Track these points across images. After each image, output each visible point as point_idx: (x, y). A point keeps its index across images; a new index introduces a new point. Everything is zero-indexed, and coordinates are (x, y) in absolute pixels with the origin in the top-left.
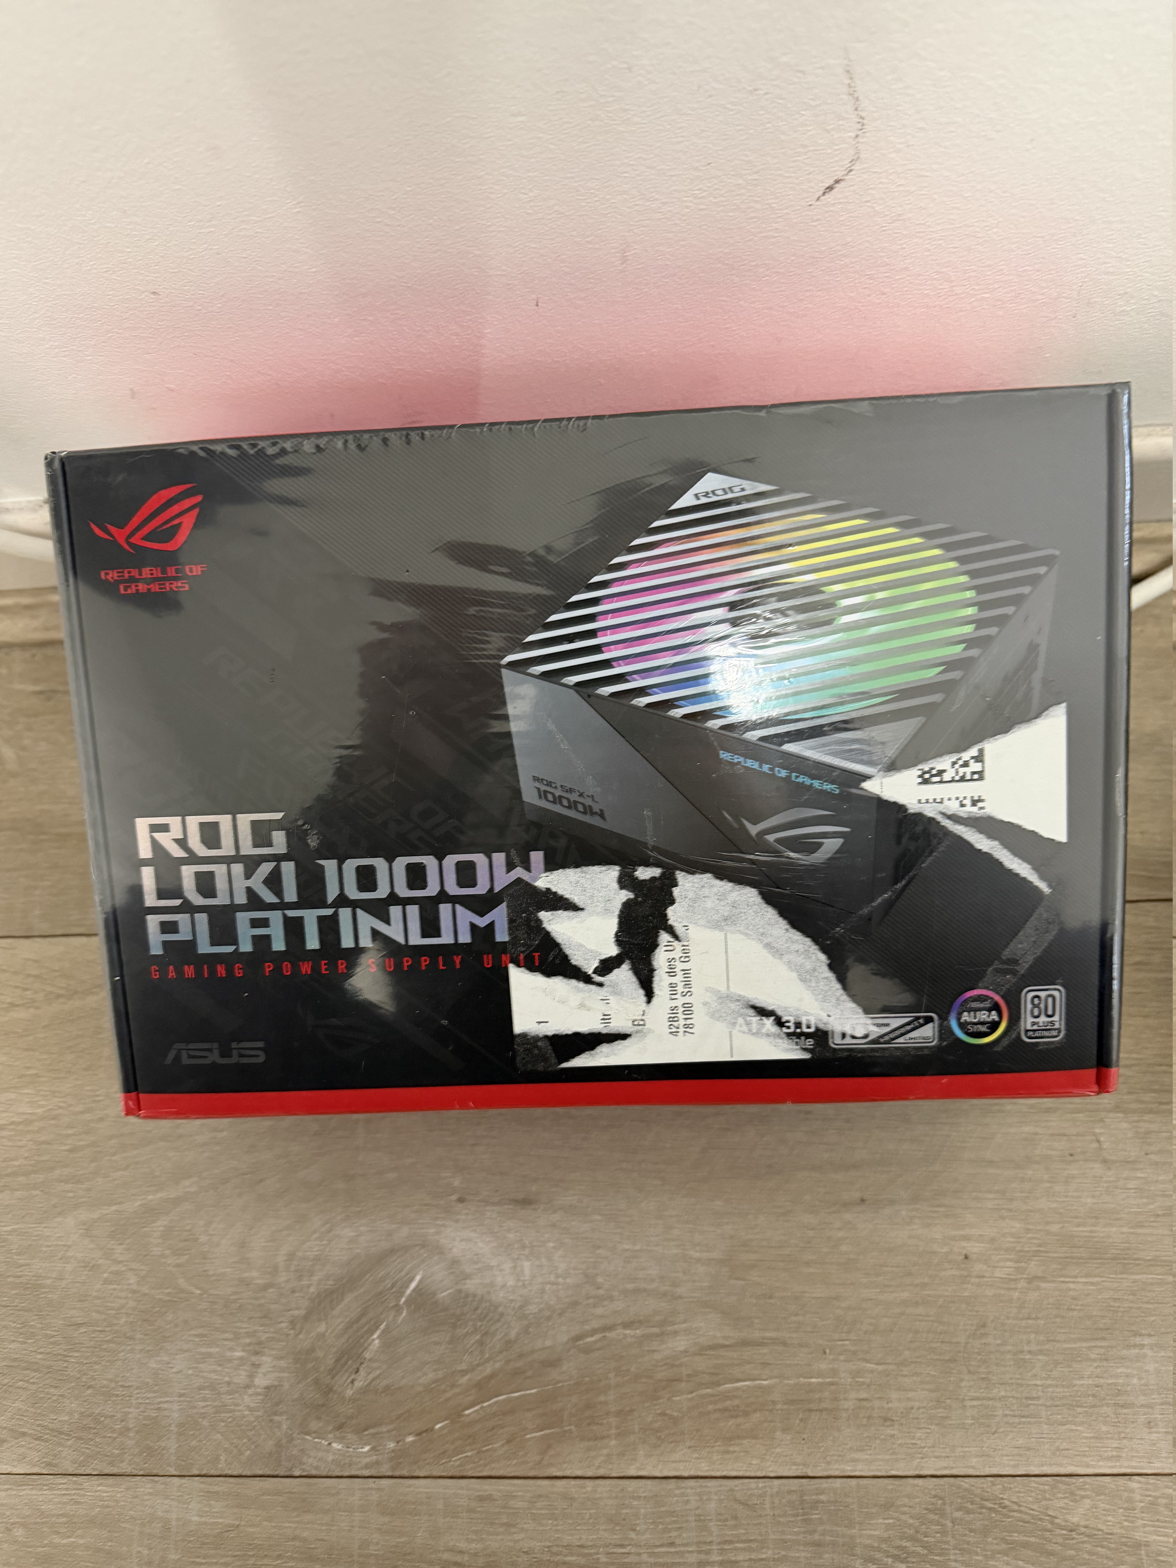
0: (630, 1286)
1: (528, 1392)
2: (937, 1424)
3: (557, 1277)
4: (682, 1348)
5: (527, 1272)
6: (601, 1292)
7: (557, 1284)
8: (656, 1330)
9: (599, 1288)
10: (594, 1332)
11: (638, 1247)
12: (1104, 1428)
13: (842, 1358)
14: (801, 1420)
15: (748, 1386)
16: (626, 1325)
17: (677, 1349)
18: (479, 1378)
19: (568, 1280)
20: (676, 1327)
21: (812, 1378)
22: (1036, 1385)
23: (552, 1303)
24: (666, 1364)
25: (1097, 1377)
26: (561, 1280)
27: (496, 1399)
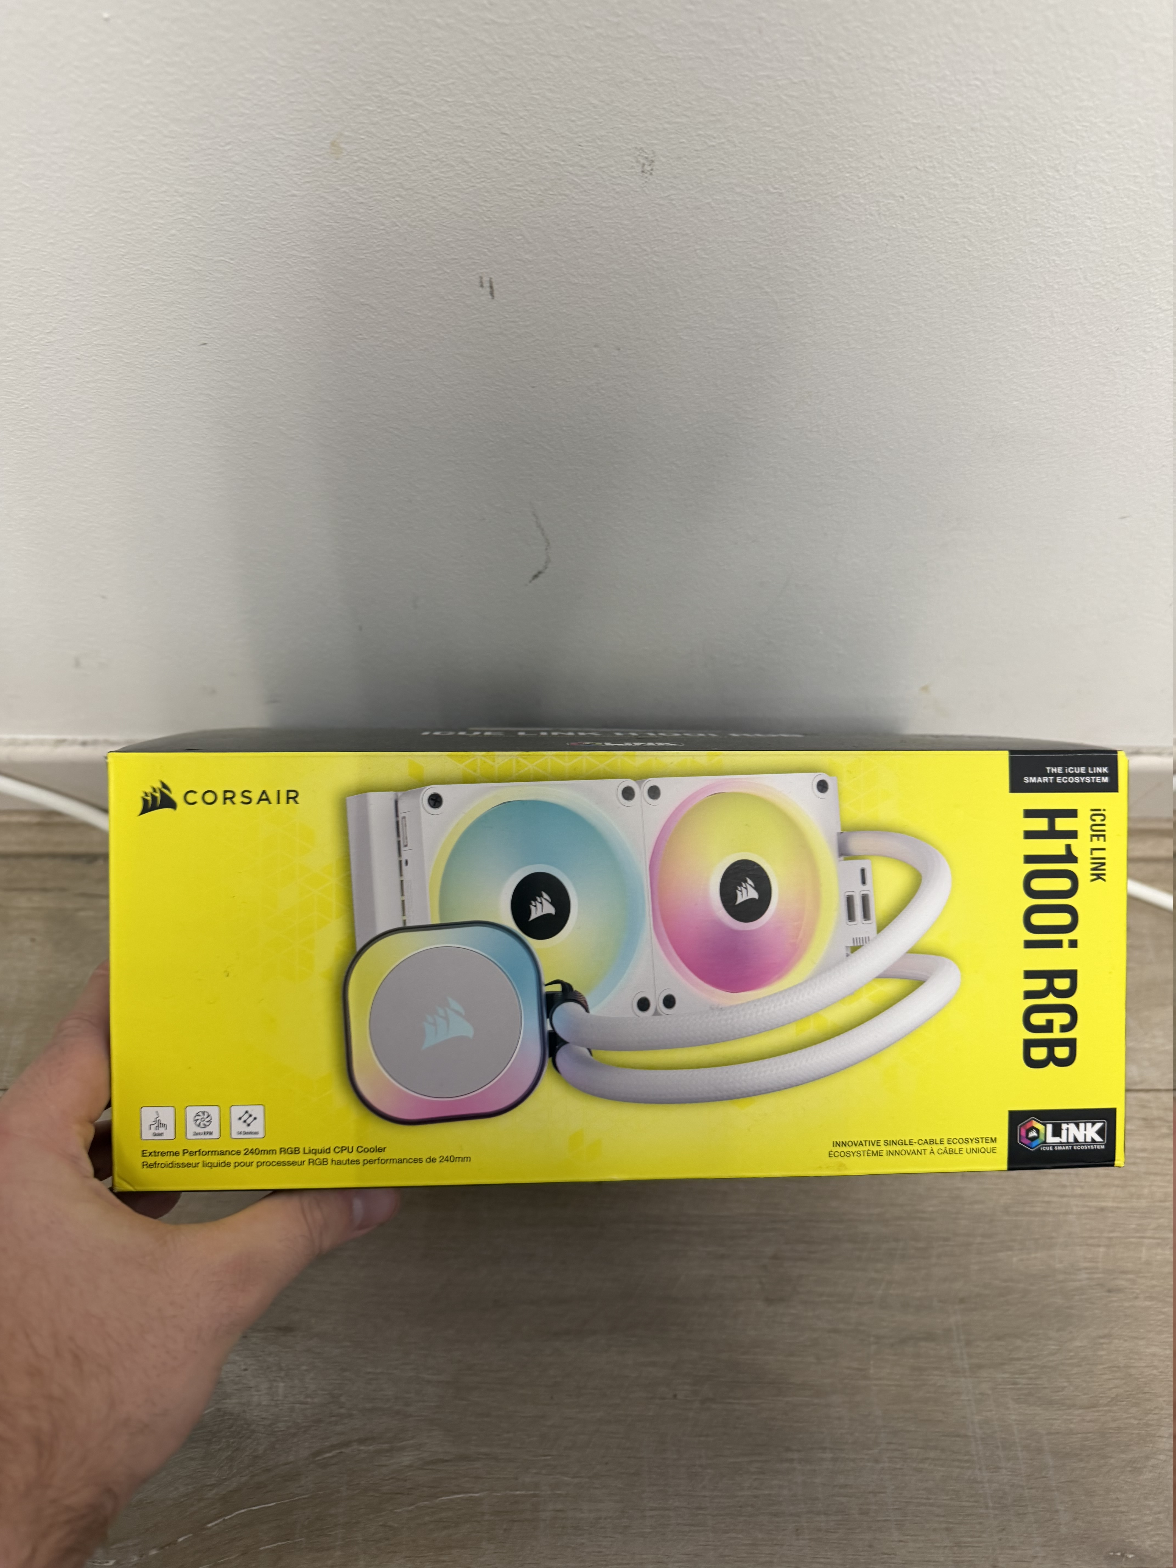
0: (369, 1406)
1: (267, 1505)
2: (621, 1533)
3: (307, 1396)
4: (406, 1463)
5: (281, 1391)
6: (343, 1411)
7: (306, 1403)
8: (386, 1446)
9: (342, 1407)
10: (333, 1447)
11: (379, 1370)
12: (760, 1536)
13: (544, 1472)
14: (505, 1530)
15: (462, 1499)
16: (361, 1441)
17: (403, 1464)
18: (224, 1492)
19: (316, 1400)
20: (404, 1443)
21: (517, 1491)
22: (705, 1496)
23: (299, 1421)
24: (392, 1478)
25: (756, 1488)
26: (309, 1400)
27: (236, 1513)
